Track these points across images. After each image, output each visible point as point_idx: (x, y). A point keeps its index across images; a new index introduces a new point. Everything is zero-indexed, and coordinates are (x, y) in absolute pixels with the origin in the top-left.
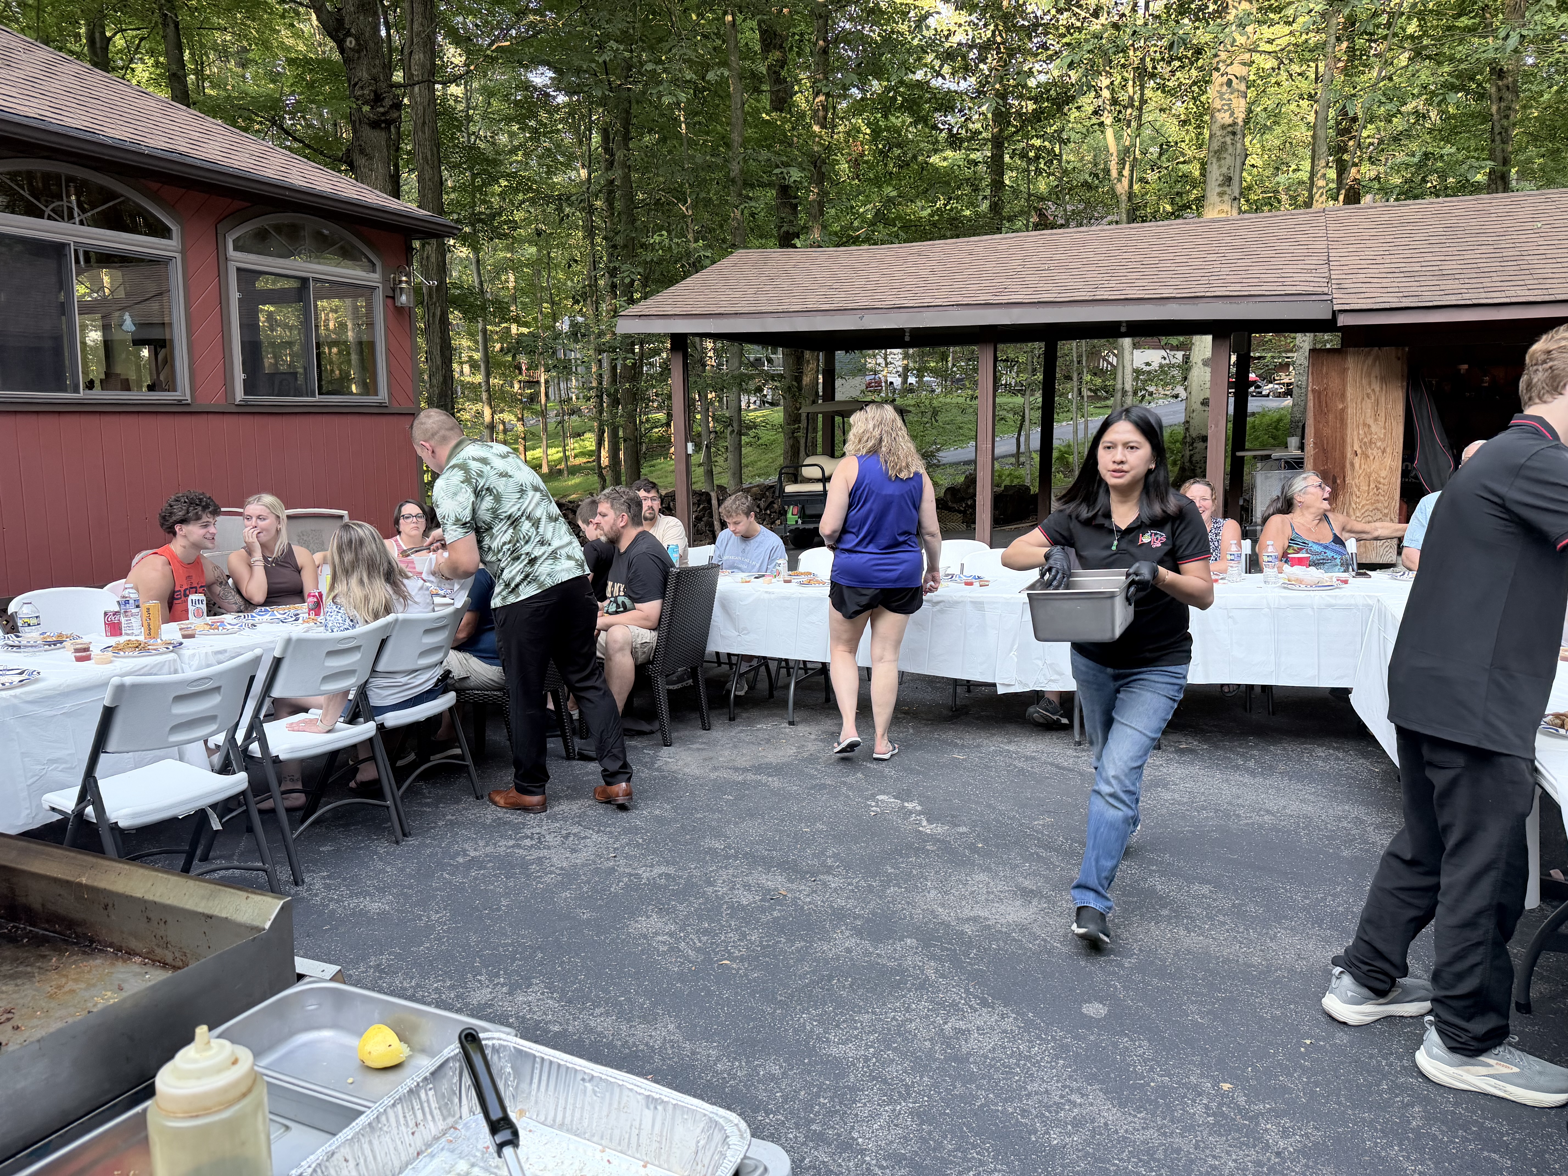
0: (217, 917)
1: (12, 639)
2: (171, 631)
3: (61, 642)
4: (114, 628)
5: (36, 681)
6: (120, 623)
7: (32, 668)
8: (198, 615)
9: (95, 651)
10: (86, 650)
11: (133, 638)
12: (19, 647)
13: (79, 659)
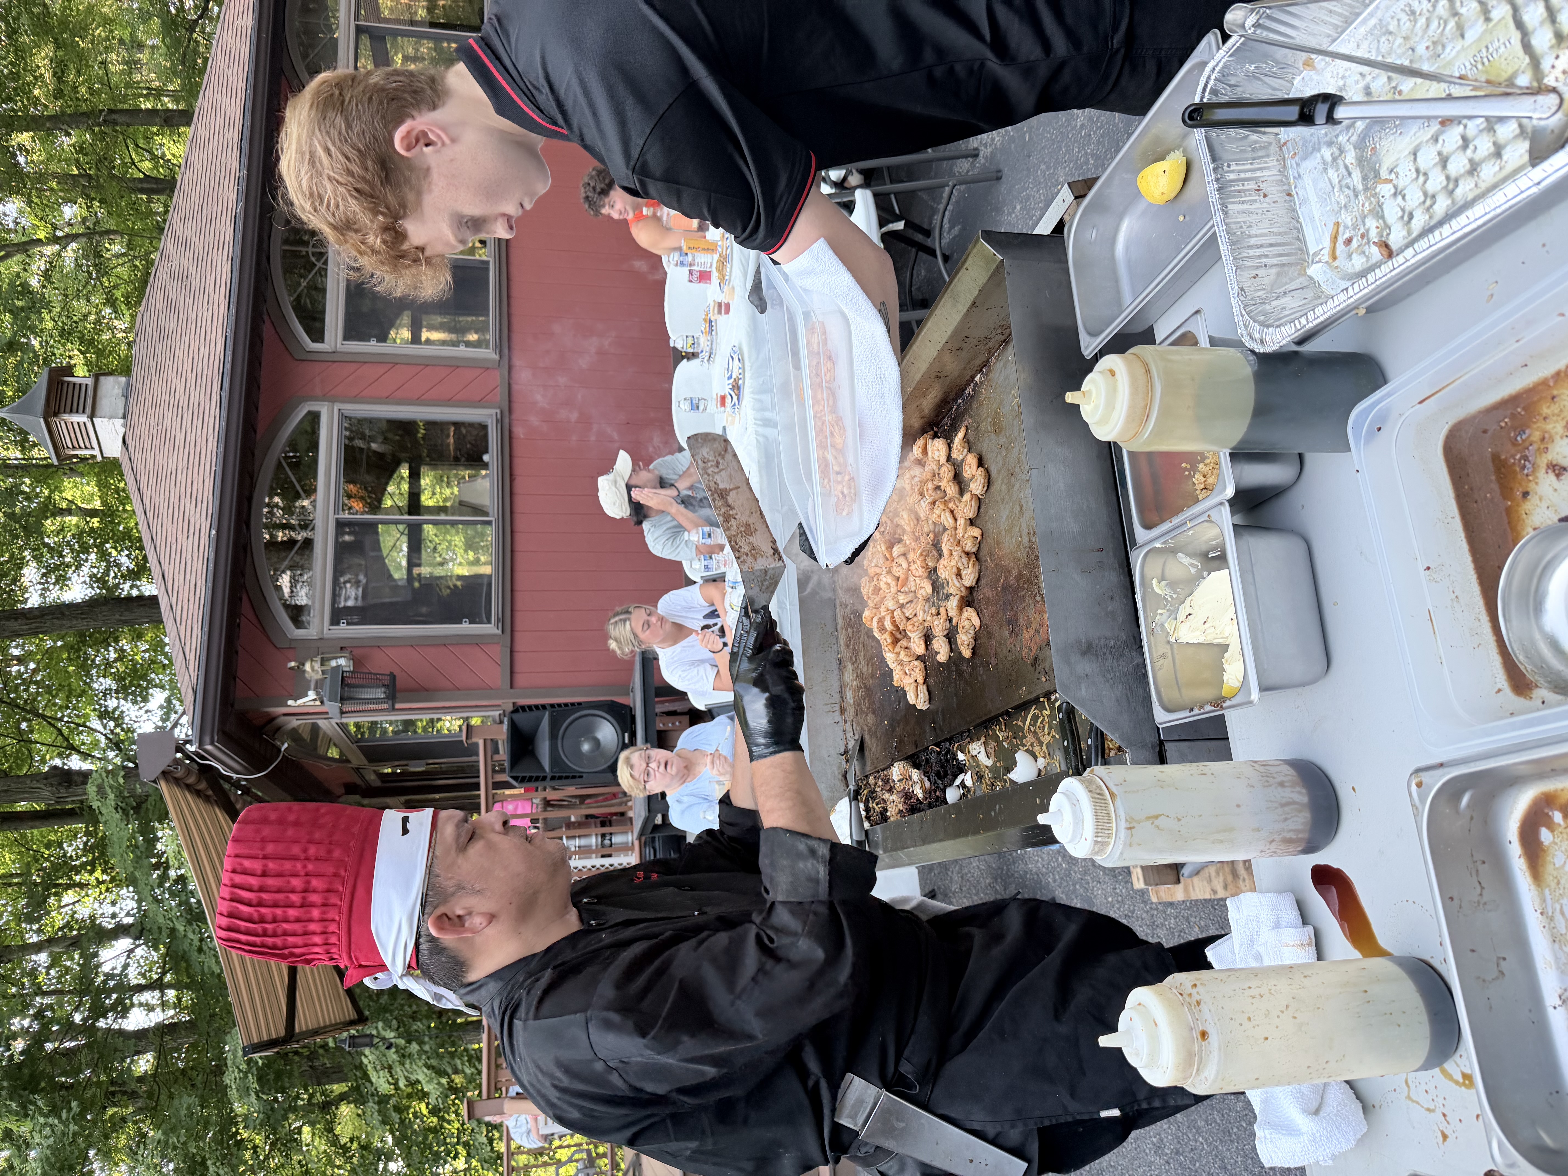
0: (976, 297)
1: (704, 354)
3: (710, 321)
4: (704, 276)
5: (740, 349)
6: (700, 272)
7: (729, 350)
9: (722, 298)
10: (720, 305)
11: (714, 265)
12: (711, 354)
13: (727, 311)
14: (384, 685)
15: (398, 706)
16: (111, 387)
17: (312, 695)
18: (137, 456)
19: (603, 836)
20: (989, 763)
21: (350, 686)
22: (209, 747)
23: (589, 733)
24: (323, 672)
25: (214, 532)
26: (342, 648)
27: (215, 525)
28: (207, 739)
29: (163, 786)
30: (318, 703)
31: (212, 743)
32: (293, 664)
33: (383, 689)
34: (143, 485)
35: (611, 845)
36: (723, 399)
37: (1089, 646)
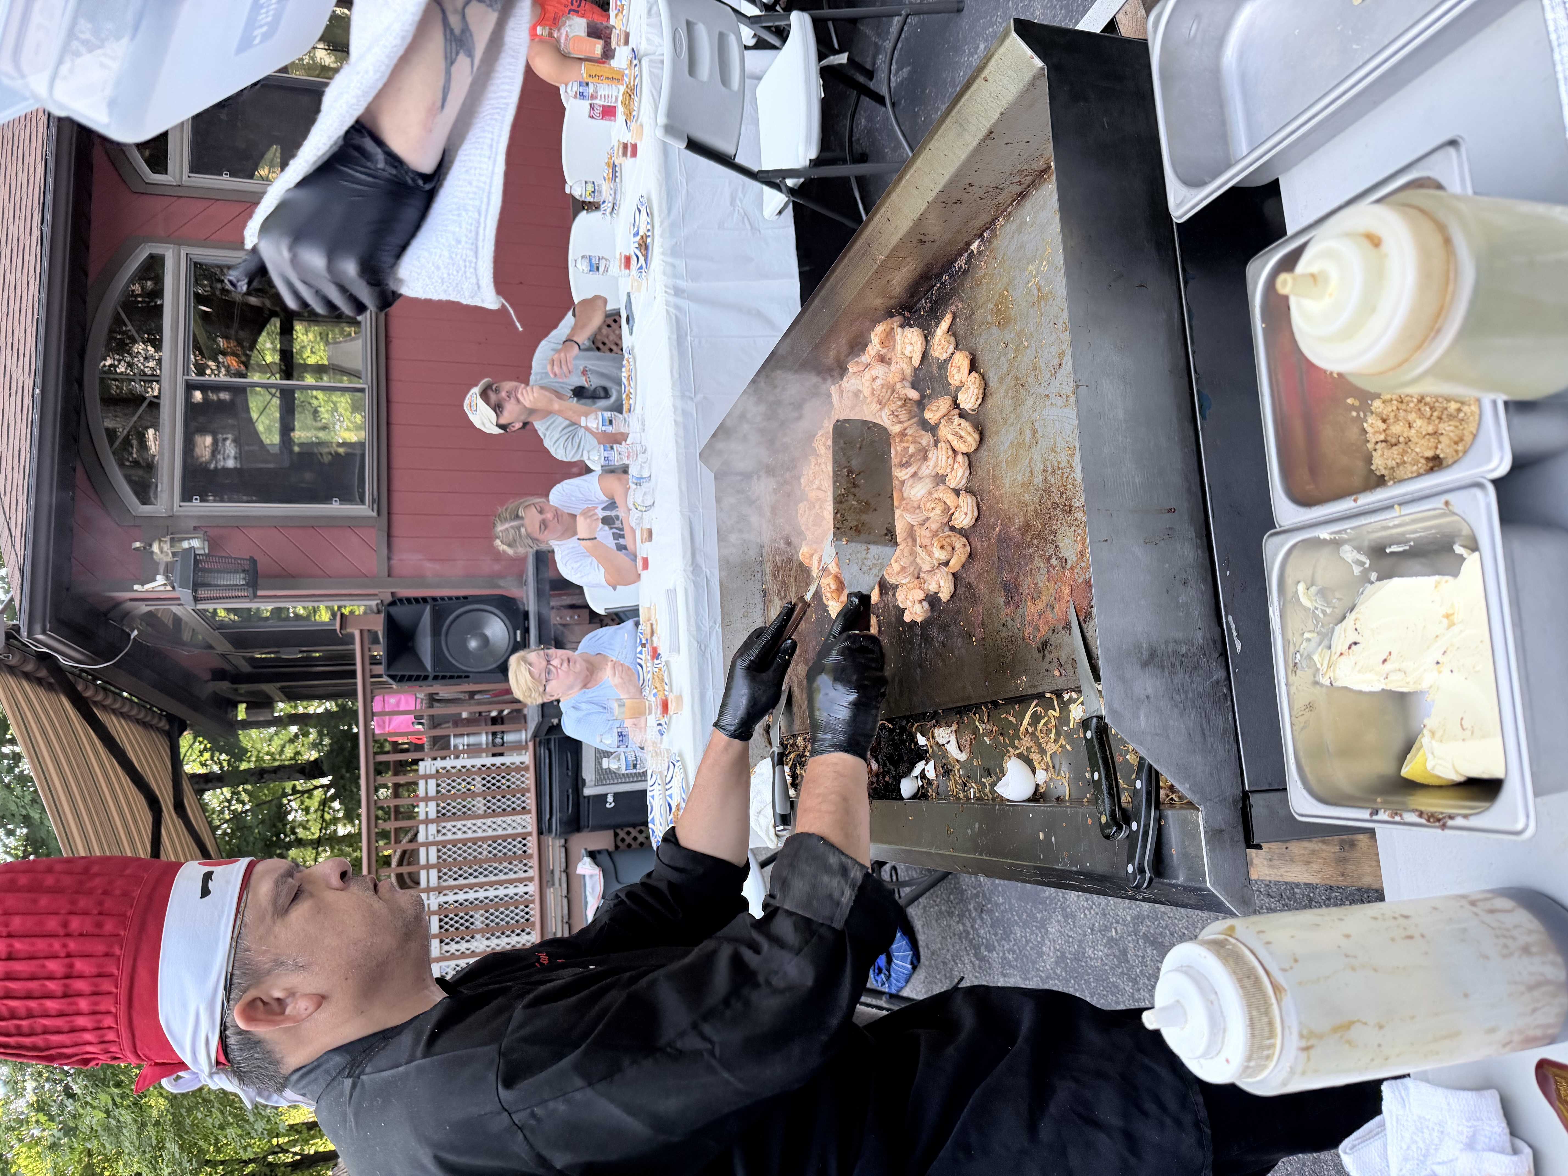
1: (607, 206)
2: (620, 56)
3: (614, 166)
4: (608, 112)
5: (649, 200)
6: (603, 106)
7: (636, 201)
9: (629, 138)
10: (625, 146)
12: (614, 204)
13: (634, 154)
14: (244, 571)
15: (261, 593)
17: (160, 579)
19: (494, 734)
20: (960, 757)
21: (204, 570)
22: (41, 637)
23: (476, 629)
24: (174, 554)
25: (37, 391)
26: (194, 528)
27: (39, 384)
28: (38, 627)
30: (169, 588)
31: (44, 632)
32: (138, 544)
33: (242, 575)
35: (503, 745)
36: (628, 260)
37: (1153, 654)
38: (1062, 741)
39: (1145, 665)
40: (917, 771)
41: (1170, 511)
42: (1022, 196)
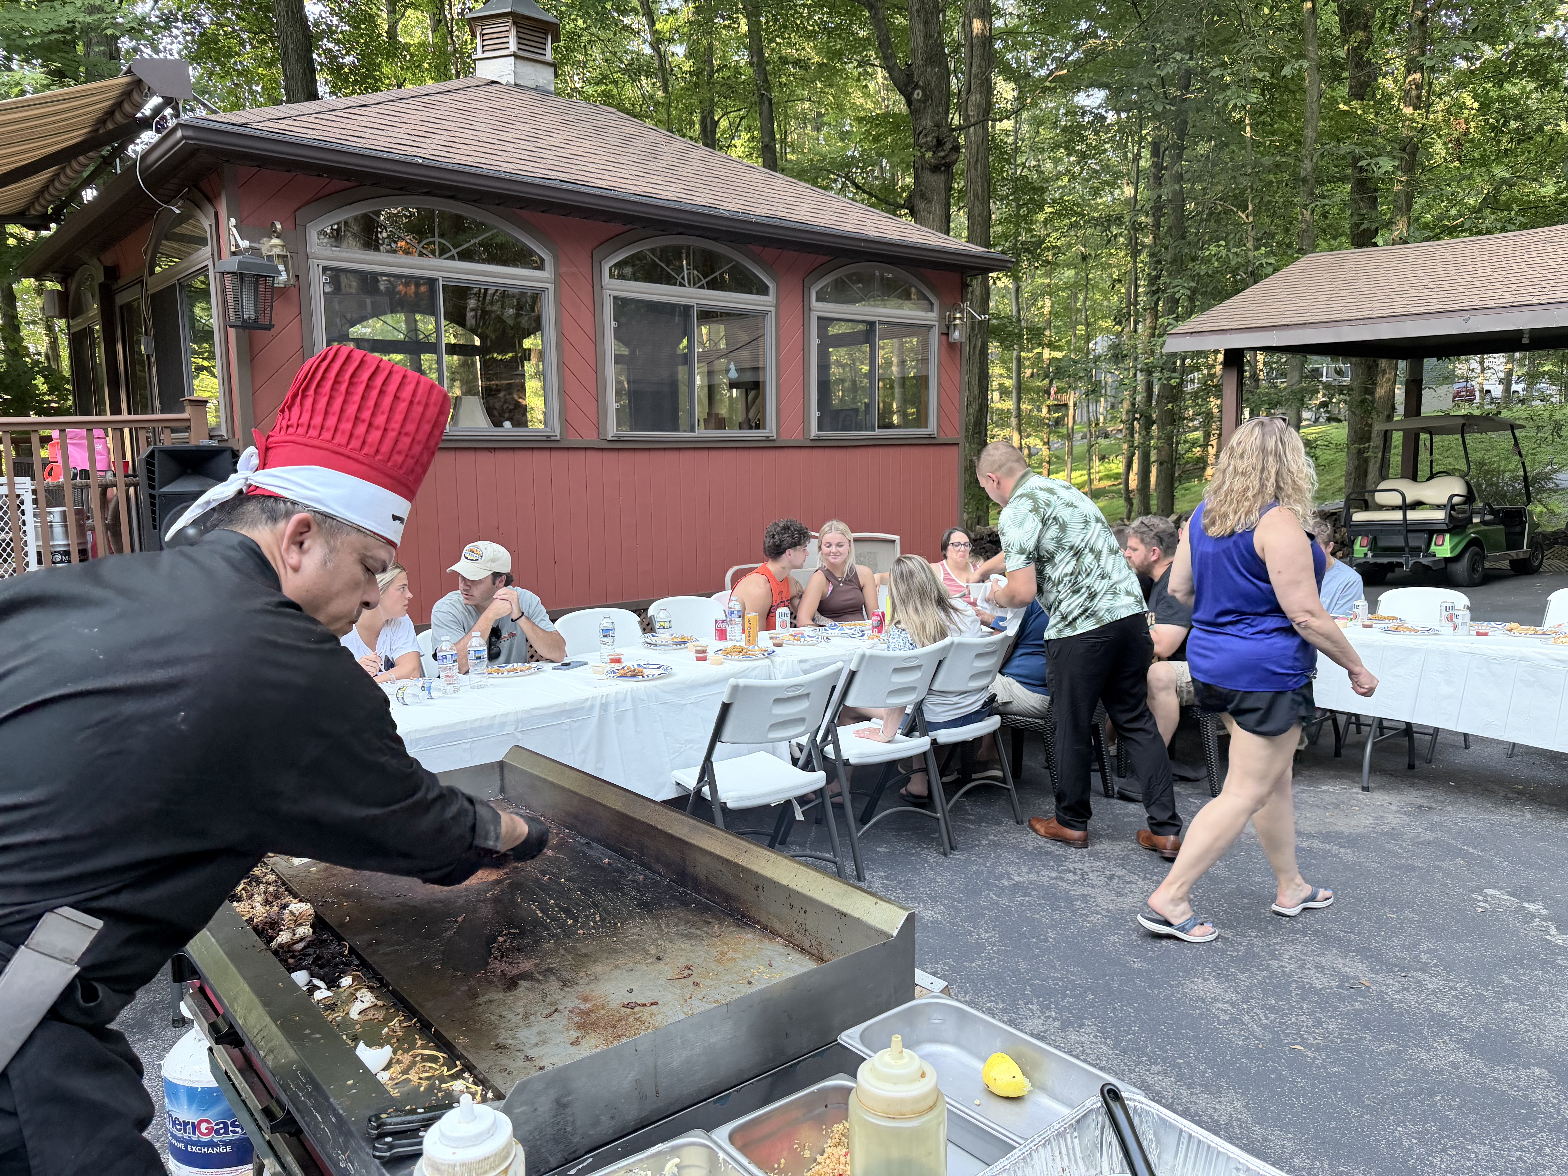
0: (850, 916)
1: (650, 638)
2: (764, 639)
3: (685, 643)
4: (722, 634)
5: (670, 675)
6: (725, 630)
7: (666, 665)
8: (783, 626)
9: (710, 654)
10: (704, 652)
11: (738, 644)
13: (698, 659)
14: (257, 318)
15: (232, 332)
16: (543, 77)
17: (244, 244)
18: (481, 93)
20: (354, 1015)
21: (257, 282)
22: (179, 134)
24: (270, 257)
25: (420, 161)
26: (297, 276)
27: (427, 162)
28: (189, 133)
29: (122, 80)
30: (233, 249)
31: (184, 137)
32: (279, 226)
33: (253, 317)
34: (455, 96)
36: (618, 661)
37: (565, 1106)
38: (425, 1083)
39: (558, 1101)
40: (316, 982)
41: (657, 1092)
42: (802, 950)
